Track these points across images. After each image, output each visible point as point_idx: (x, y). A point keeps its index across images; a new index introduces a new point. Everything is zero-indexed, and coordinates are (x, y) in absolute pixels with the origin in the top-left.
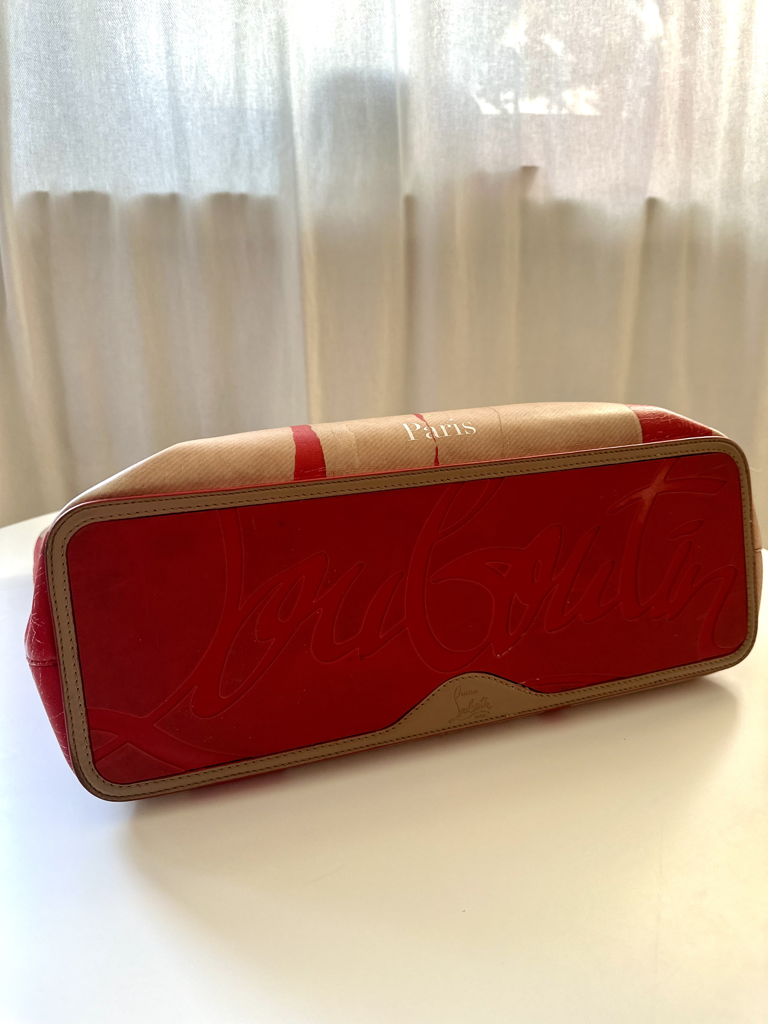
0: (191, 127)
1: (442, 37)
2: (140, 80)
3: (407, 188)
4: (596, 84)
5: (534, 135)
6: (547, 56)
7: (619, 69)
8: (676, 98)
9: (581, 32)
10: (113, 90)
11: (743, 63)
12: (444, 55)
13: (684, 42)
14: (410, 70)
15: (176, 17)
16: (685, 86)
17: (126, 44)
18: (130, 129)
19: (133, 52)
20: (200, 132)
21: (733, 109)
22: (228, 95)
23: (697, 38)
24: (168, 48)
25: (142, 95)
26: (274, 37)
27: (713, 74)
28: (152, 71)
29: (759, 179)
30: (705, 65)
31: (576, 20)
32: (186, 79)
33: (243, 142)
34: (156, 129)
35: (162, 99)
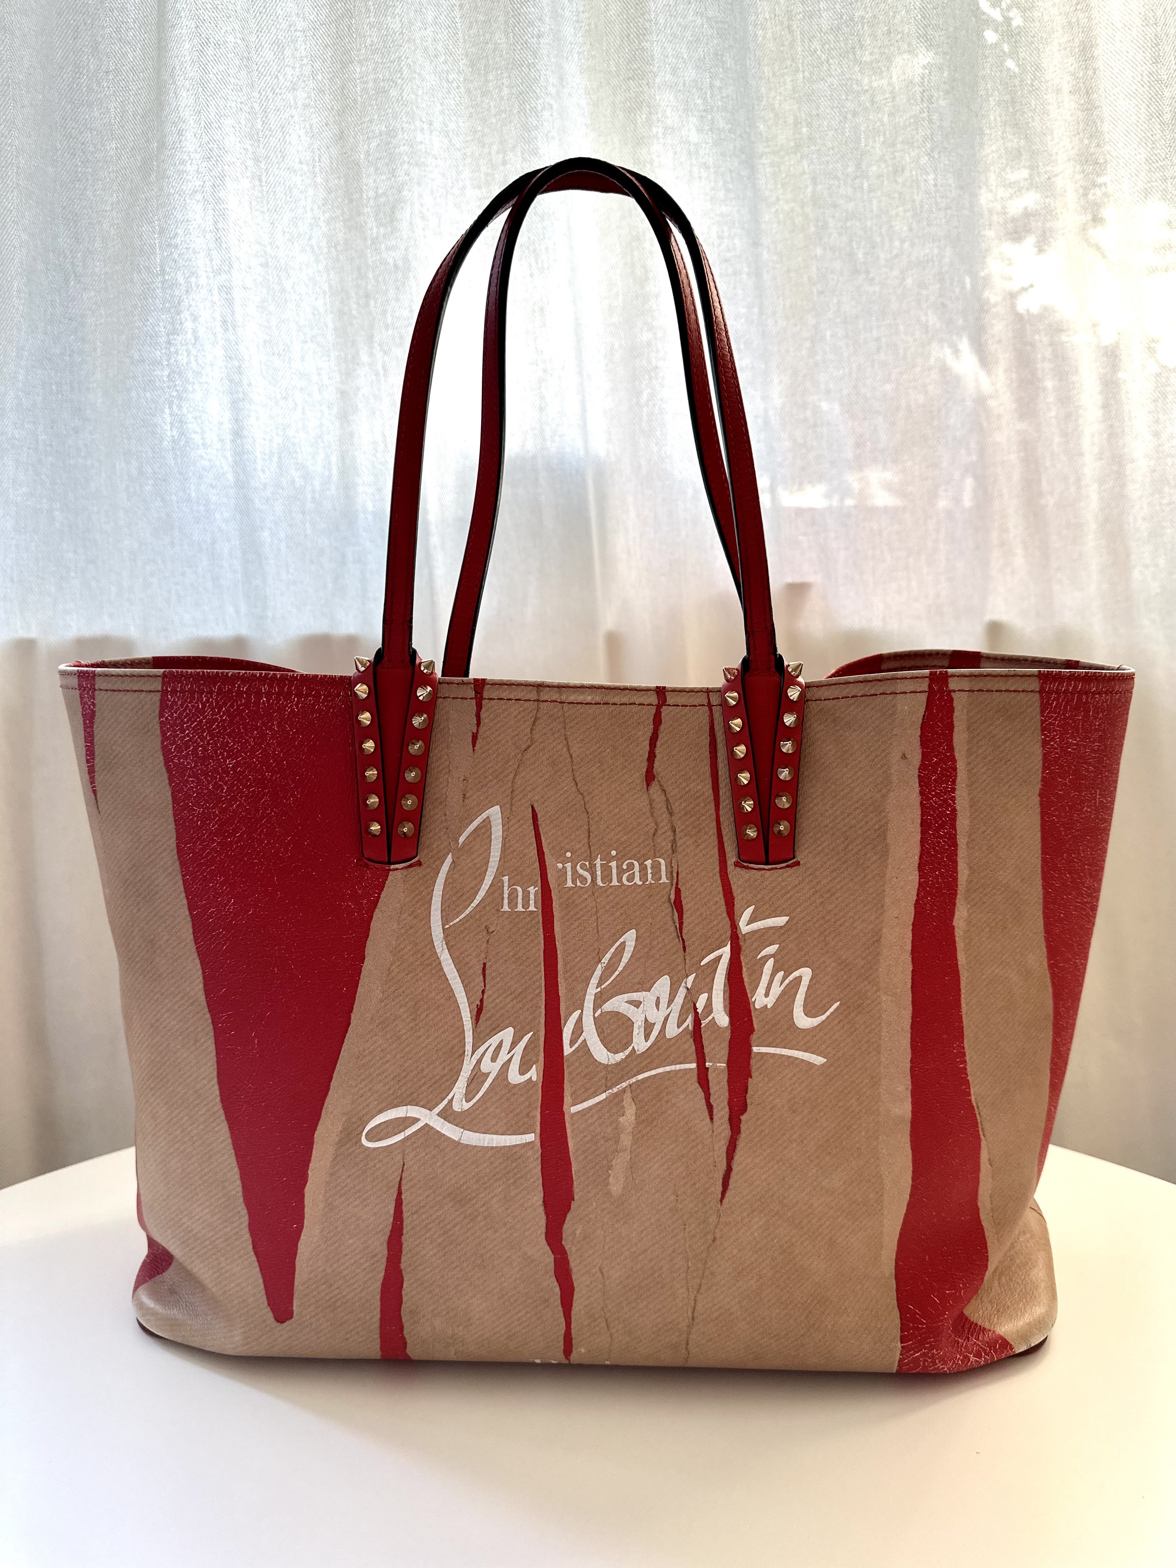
0: (269, 540)
1: (654, 405)
2: (191, 474)
3: (608, 621)
4: (893, 462)
5: (801, 538)
6: (815, 425)
7: (926, 440)
8: (1016, 477)
9: (863, 390)
10: (148, 488)
11: (1111, 426)
12: (658, 429)
13: (1019, 400)
14: (608, 451)
15: (250, 385)
16: (1027, 461)
17: (172, 424)
18: (172, 544)
19: (182, 434)
20: (283, 546)
21: (1105, 491)
22: (328, 492)
23: (1038, 395)
24: (237, 427)
25: (193, 495)
27: (1068, 442)
28: (210, 460)
29: (1159, 590)
30: (1054, 430)
31: (854, 375)
32: (263, 471)
33: (351, 559)
34: (214, 542)
35: (224, 499)
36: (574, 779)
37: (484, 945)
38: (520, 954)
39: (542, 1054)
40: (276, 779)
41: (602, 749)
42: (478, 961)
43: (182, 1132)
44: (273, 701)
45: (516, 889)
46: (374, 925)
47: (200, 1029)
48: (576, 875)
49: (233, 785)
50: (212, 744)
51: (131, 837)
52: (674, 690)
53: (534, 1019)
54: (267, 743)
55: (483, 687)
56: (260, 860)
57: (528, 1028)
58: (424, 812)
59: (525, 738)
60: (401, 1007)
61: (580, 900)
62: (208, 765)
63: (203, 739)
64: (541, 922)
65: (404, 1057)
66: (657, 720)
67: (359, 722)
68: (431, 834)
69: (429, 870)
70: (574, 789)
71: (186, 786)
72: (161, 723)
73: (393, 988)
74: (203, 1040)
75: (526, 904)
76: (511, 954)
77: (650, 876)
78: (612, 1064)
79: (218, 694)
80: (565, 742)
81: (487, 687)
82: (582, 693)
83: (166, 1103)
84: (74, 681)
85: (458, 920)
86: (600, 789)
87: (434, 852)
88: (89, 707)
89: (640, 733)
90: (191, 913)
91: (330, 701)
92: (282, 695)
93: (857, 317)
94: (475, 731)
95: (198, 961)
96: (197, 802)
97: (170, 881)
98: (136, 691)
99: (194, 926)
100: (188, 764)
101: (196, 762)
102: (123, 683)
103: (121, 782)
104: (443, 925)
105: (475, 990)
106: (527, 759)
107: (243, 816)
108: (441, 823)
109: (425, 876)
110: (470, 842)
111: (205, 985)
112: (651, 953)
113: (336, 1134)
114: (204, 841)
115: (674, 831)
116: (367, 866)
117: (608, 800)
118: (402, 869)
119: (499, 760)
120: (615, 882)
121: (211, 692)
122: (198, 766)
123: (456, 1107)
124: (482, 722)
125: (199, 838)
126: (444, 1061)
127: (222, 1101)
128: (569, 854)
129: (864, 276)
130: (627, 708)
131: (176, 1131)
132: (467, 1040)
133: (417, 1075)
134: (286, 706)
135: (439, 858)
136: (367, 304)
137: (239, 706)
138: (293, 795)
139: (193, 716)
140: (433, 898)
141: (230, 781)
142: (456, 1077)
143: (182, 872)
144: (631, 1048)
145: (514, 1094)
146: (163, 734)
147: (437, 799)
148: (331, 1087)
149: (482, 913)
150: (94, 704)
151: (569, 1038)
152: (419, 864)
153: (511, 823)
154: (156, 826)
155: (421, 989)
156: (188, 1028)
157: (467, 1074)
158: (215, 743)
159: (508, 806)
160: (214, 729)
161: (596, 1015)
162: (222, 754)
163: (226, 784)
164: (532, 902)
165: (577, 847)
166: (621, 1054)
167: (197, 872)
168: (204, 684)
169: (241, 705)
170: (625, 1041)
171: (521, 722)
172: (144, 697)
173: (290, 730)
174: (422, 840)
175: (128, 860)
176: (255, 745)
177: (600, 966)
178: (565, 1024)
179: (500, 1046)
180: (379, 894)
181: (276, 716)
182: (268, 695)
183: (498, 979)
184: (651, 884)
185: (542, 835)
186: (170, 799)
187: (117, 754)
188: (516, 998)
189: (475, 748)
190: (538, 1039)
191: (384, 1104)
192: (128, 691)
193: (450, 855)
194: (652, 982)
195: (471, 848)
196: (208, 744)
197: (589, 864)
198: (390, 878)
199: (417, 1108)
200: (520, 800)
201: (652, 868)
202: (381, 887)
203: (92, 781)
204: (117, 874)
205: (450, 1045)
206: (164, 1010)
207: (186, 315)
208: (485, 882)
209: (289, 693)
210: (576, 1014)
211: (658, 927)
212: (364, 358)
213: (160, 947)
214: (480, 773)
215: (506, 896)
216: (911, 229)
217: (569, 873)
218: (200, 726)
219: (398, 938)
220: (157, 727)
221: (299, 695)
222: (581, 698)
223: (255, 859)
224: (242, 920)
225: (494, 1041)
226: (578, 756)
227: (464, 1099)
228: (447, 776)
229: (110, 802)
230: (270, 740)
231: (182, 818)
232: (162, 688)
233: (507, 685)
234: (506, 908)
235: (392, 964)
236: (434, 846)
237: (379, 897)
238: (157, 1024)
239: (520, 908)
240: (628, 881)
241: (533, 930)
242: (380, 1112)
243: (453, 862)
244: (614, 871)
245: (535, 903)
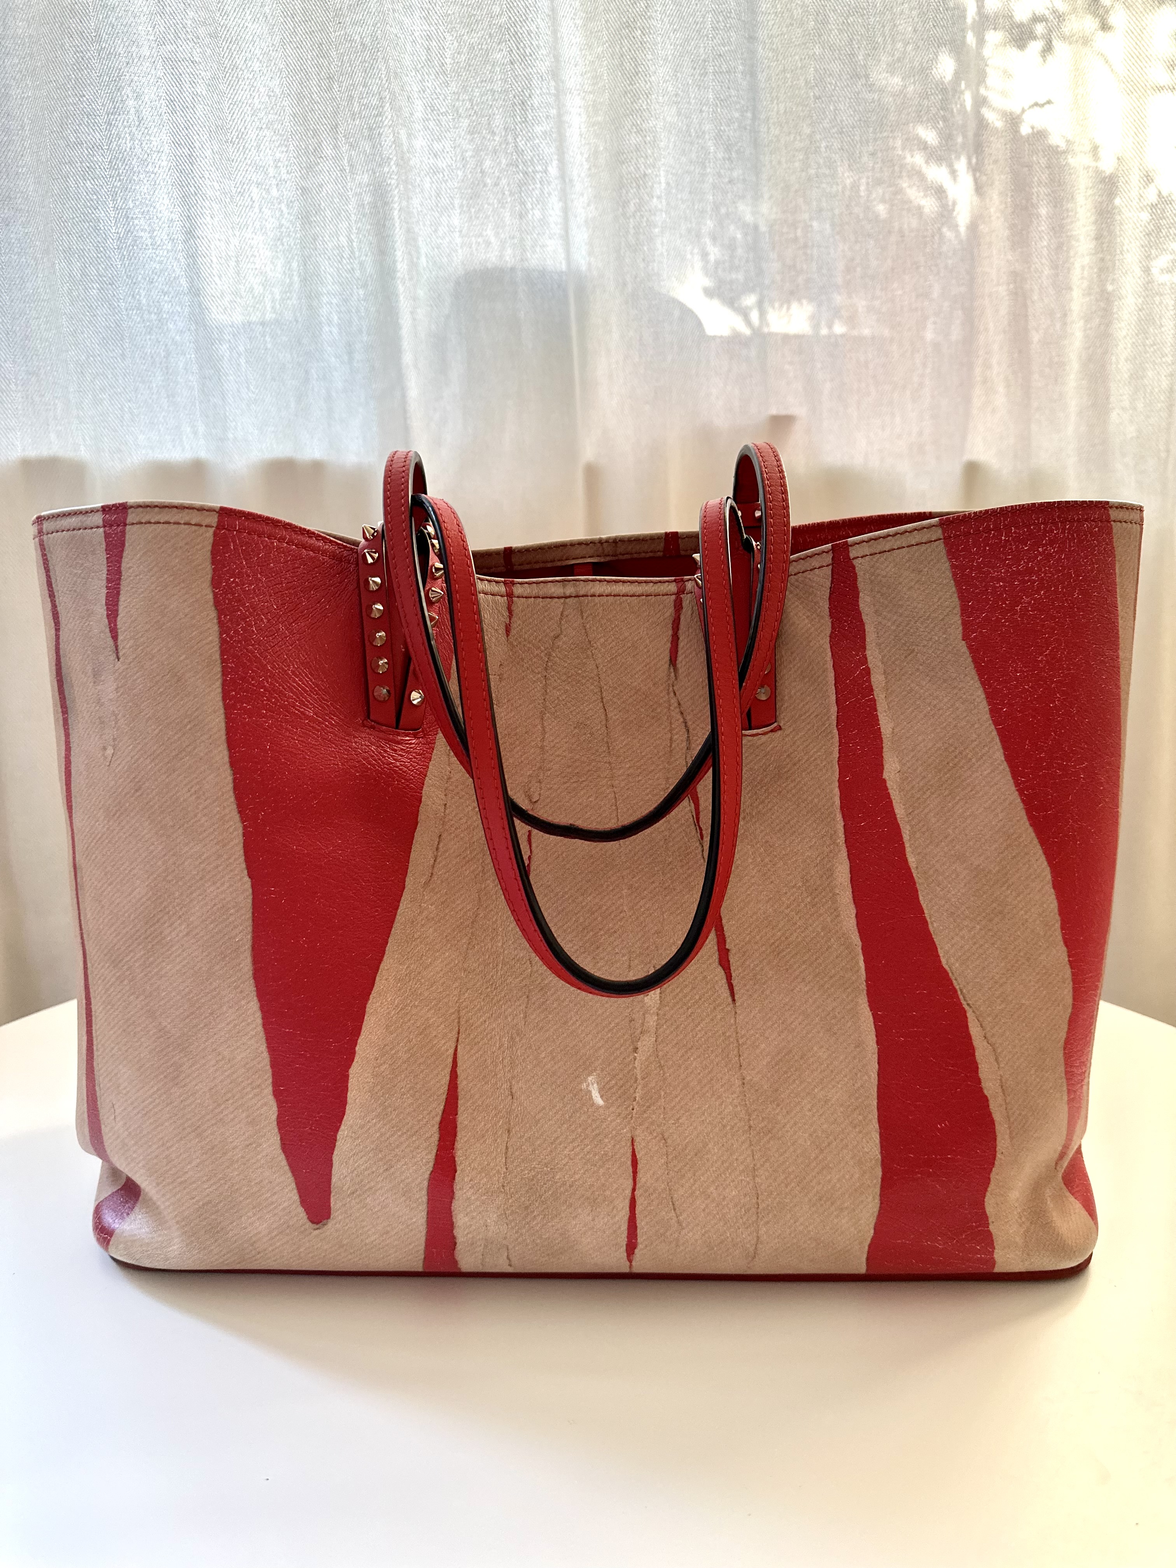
0: (227, 354)
1: (642, 216)
2: (140, 277)
3: (589, 452)
4: (882, 290)
5: (787, 367)
6: (805, 246)
7: (918, 268)
8: (1004, 310)
9: (856, 210)
11: (1102, 260)
12: (646, 243)
13: (1012, 227)
14: (589, 264)
15: (202, 176)
16: (1016, 294)
17: (116, 219)
18: (123, 356)
19: (128, 231)
20: (242, 361)
21: (1091, 329)
22: (289, 301)
23: (1031, 222)
24: (188, 225)
25: (144, 301)
26: (367, 211)
27: (1057, 275)
28: (161, 262)
29: (1134, 434)
30: (1044, 261)
31: (847, 193)
32: (220, 277)
33: (315, 376)
34: (168, 355)
35: (177, 307)
93: (853, 127)
129: (863, 81)
136: (330, 88)
207: (128, 91)
212: (329, 151)
216: (915, 31)
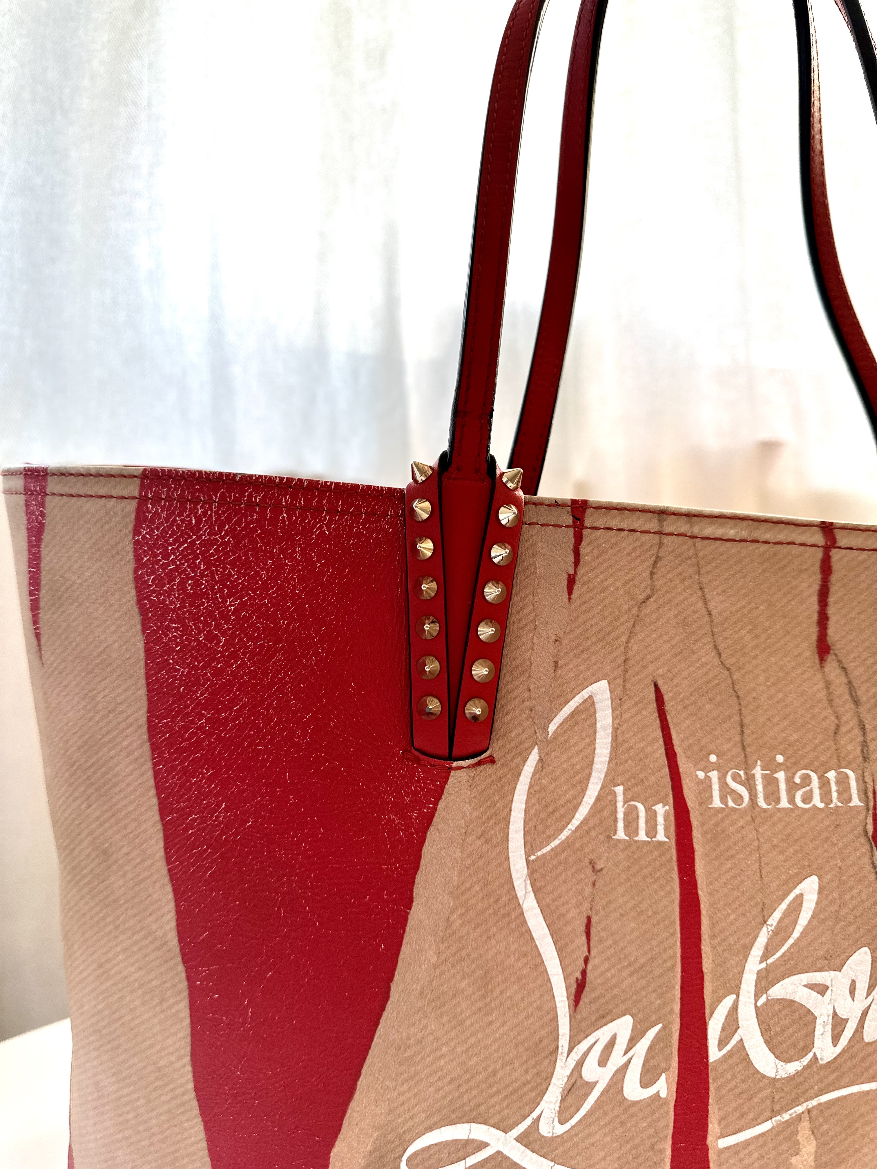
36: (715, 647)
37: (588, 890)
38: (643, 906)
39: (676, 1058)
40: (294, 629)
41: (753, 605)
42: (580, 913)
43: (135, 1117)
44: (297, 518)
45: (636, 807)
46: (428, 850)
47: (168, 985)
48: (726, 791)
49: (233, 636)
50: (207, 575)
51: (83, 703)
52: (844, 528)
53: (665, 1004)
54: (285, 578)
55: (584, 512)
56: (266, 747)
57: (654, 1018)
58: (501, 685)
59: (643, 586)
60: (463, 978)
61: (732, 829)
62: (199, 606)
63: (194, 567)
64: (675, 858)
65: (467, 1051)
66: (826, 568)
67: (417, 552)
68: (509, 717)
69: (505, 770)
70: (716, 661)
71: (167, 635)
72: (136, 543)
73: (453, 949)
74: (172, 1001)
75: (651, 831)
76: (630, 905)
77: (835, 795)
78: (781, 1079)
79: (220, 505)
80: (700, 593)
81: (589, 511)
82: (722, 525)
83: (115, 1074)
84: (19, 483)
85: (548, 848)
86: (755, 662)
87: (513, 744)
88: (37, 519)
89: (805, 585)
90: (162, 819)
91: (372, 523)
92: (308, 511)
94: (572, 572)
95: (169, 888)
96: (181, 658)
97: (135, 769)
98: (102, 497)
99: (166, 838)
100: (172, 602)
101: (183, 601)
102: (84, 484)
103: (74, 624)
104: (527, 855)
105: (574, 956)
106: (646, 616)
107: (245, 682)
108: (523, 701)
109: (500, 779)
110: (565, 732)
111: (179, 925)
112: (843, 913)
113: (362, 1155)
114: (188, 715)
115: (863, 728)
116: (417, 760)
117: (767, 679)
118: (468, 767)
119: (606, 614)
120: (784, 803)
121: (210, 502)
122: (185, 607)
123: (545, 1130)
124: (582, 560)
125: (178, 712)
126: (527, 1061)
127: (197, 1089)
128: (713, 758)
130: (785, 549)
131: (128, 1113)
132: (561, 1031)
133: (486, 1079)
134: (314, 526)
135: (520, 754)
137: (248, 524)
138: (316, 653)
139: (182, 536)
140: (513, 813)
141: (229, 629)
142: (544, 1086)
143: (153, 759)
144: (810, 1056)
145: (632, 1116)
146: (138, 558)
147: (517, 667)
148: (358, 1087)
149: (585, 840)
150: (43, 514)
151: (717, 1037)
152: (491, 760)
153: (625, 707)
154: (119, 690)
155: (494, 950)
156: (150, 981)
157: (561, 1082)
158: (212, 573)
159: (620, 681)
160: (212, 555)
161: (759, 1004)
162: (220, 590)
163: (224, 634)
164: (661, 828)
165: (725, 747)
166: (797, 1063)
167: (175, 760)
168: (201, 491)
169: (252, 522)
170: (802, 1044)
171: (637, 562)
172: (114, 506)
173: (318, 561)
174: (497, 725)
175: (78, 734)
176: (268, 580)
177: (765, 929)
178: (711, 1014)
179: (611, 1044)
180: (436, 804)
181: (299, 540)
182: (290, 510)
183: (610, 942)
184: (837, 807)
185: (671, 727)
186: (142, 654)
187: (71, 586)
188: (636, 971)
189: (572, 596)
190: (670, 1035)
191: (436, 1118)
192: (92, 496)
193: (536, 750)
194: (843, 957)
195: (566, 741)
196: (202, 575)
197: (746, 773)
198: (451, 780)
199: (486, 1127)
200: (637, 674)
201: (838, 783)
202: (438, 794)
203: (35, 621)
204: (62, 752)
205: (536, 1038)
206: (119, 949)
208: (588, 793)
209: (319, 509)
210: (729, 1001)
211: (851, 872)
213: (116, 861)
214: (578, 631)
215: (620, 815)
217: (716, 787)
218: (192, 549)
219: (461, 872)
220: (130, 548)
221: (332, 512)
222: (719, 532)
223: (259, 744)
224: (236, 834)
225: (603, 1035)
226: (720, 614)
227: (556, 1120)
228: (531, 635)
229: (58, 651)
230: (289, 574)
231: (157, 680)
232: (140, 493)
233: (616, 509)
234: (621, 834)
235: (452, 912)
236: (513, 735)
237: (435, 809)
238: (108, 966)
239: (642, 836)
240: (804, 801)
241: (663, 870)
242: (430, 1129)
243: (541, 760)
244: (783, 786)
245: (666, 829)
